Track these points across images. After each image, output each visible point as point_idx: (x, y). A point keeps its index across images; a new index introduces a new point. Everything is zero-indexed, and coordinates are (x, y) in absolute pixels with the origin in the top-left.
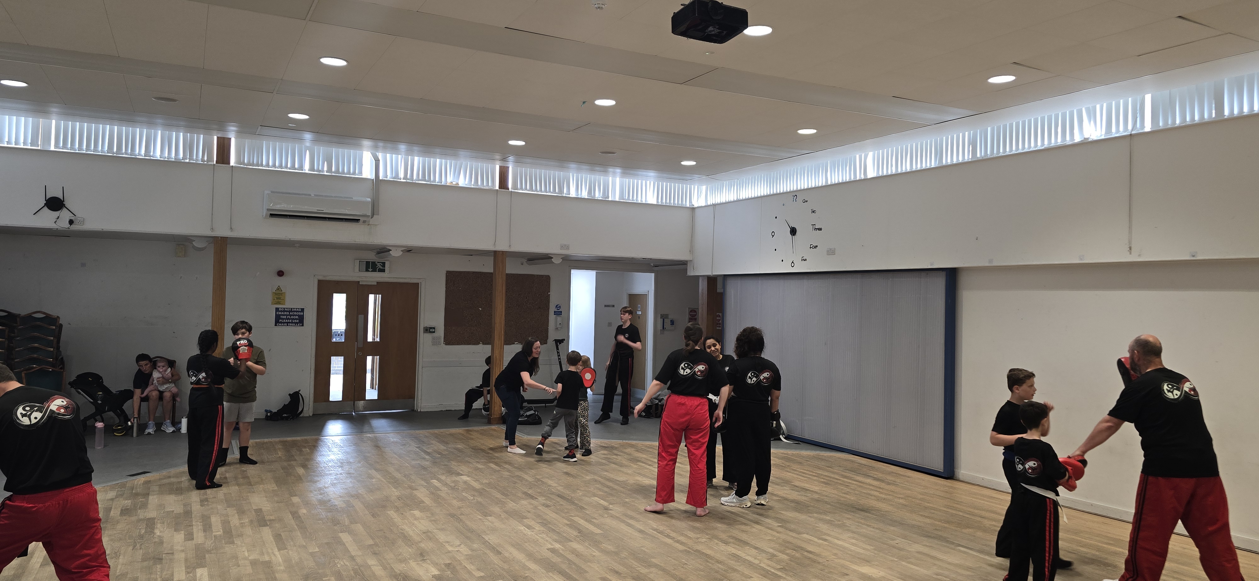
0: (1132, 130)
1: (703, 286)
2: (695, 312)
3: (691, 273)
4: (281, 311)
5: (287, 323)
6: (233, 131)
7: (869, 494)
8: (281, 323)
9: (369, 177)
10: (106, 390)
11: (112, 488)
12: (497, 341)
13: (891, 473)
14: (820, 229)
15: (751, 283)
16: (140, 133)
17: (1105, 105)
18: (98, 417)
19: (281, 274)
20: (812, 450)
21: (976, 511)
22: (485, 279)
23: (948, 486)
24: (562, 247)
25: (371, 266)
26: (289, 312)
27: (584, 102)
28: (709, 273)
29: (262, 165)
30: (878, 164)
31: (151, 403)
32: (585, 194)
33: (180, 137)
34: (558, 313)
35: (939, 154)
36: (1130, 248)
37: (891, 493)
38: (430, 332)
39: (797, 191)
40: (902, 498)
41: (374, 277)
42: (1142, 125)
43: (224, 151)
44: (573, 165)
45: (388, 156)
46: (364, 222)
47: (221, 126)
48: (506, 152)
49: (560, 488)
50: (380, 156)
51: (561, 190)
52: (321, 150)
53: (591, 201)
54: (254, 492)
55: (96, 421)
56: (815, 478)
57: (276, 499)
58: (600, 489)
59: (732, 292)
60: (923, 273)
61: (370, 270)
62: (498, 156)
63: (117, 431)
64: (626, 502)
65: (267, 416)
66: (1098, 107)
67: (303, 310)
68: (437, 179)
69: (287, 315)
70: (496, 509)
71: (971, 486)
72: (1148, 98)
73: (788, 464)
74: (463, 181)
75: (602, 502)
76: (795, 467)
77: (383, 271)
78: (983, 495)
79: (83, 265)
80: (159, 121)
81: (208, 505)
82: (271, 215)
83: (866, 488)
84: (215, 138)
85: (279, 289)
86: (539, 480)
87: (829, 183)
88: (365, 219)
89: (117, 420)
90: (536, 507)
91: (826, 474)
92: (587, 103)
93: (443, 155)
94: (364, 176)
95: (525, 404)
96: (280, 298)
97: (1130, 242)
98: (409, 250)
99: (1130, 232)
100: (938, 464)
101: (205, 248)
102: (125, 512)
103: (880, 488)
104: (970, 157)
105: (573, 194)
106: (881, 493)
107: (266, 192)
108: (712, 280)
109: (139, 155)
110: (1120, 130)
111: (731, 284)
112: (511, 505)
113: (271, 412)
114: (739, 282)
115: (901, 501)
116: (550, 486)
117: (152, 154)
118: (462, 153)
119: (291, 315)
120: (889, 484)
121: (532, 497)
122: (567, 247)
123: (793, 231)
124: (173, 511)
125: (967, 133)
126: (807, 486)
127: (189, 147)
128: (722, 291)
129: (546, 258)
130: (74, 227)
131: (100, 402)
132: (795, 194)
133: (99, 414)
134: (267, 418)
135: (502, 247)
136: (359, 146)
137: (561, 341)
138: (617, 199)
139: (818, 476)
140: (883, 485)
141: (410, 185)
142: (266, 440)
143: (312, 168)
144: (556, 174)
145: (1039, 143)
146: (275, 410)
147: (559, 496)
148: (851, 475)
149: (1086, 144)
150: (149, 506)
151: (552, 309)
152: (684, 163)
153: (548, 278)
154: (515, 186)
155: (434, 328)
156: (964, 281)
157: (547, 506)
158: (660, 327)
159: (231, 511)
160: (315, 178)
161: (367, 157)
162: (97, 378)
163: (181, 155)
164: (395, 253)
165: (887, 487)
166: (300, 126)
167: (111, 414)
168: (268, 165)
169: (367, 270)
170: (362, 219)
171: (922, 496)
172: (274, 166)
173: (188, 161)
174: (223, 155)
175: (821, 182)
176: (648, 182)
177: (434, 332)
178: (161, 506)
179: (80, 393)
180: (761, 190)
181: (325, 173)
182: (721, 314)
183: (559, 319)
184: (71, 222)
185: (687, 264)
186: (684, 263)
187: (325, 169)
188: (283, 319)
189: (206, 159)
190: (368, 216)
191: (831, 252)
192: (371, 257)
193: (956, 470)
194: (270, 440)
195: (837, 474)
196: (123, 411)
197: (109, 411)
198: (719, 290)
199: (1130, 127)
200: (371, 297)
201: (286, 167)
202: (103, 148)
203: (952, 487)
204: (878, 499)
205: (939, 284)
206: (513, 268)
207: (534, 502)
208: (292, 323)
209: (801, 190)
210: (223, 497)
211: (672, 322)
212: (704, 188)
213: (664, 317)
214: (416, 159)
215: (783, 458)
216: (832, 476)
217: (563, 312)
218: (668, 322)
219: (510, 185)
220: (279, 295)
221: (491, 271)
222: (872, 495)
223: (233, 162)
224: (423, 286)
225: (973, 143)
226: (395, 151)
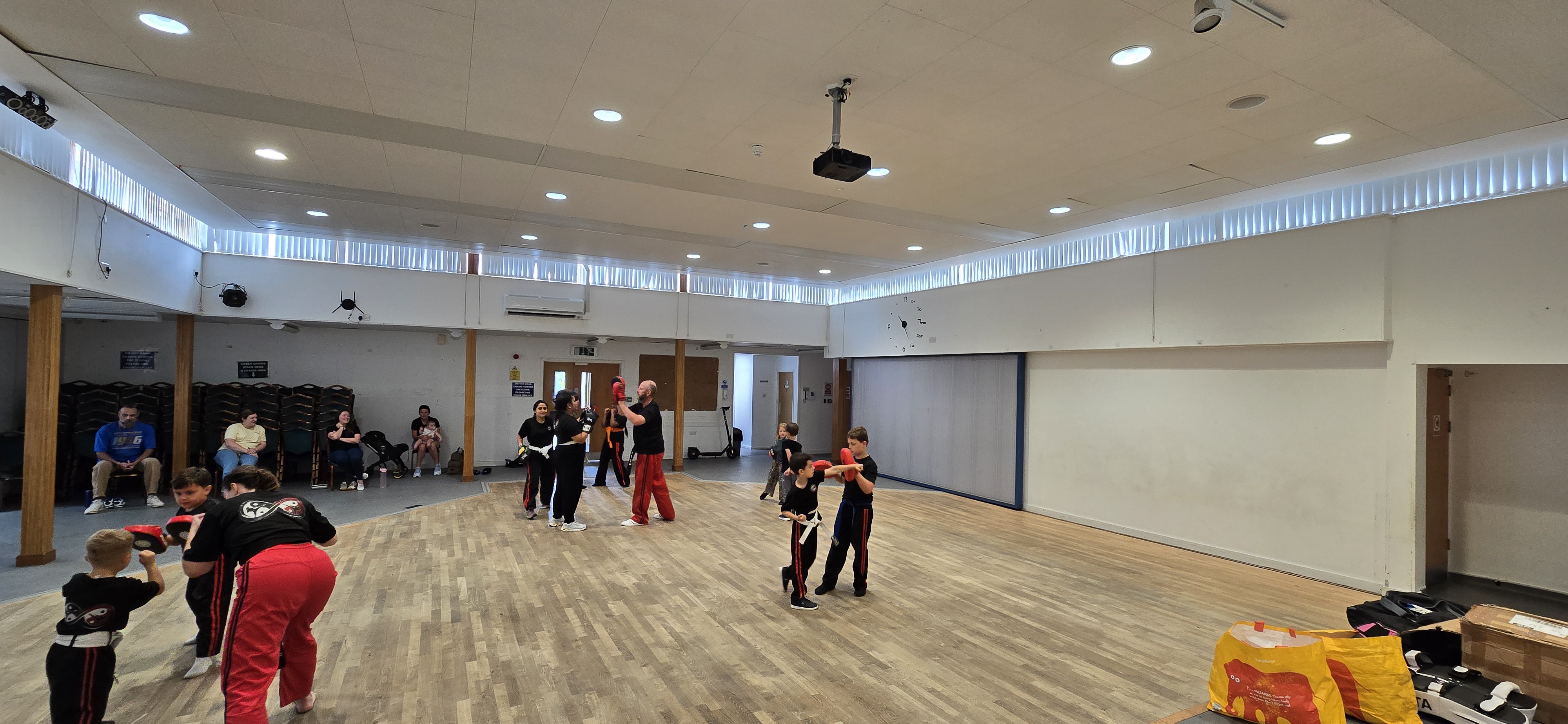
0: (1155, 250)
1: (836, 366)
2: (830, 386)
3: (827, 356)
4: (517, 385)
5: (521, 394)
6: (481, 249)
7: (960, 522)
8: (517, 394)
9: (582, 283)
10: (388, 444)
11: (393, 517)
12: (678, 408)
13: (976, 506)
14: (925, 323)
15: (872, 364)
16: (411, 251)
17: (1135, 230)
18: (382, 465)
19: (516, 357)
20: (916, 489)
21: (1038, 534)
22: (669, 361)
23: (1018, 516)
24: (728, 336)
25: (584, 351)
26: (523, 386)
27: (745, 226)
28: (841, 356)
29: (502, 275)
30: (968, 275)
31: (420, 453)
32: (745, 296)
33: (442, 254)
34: (725, 387)
35: (1013, 267)
36: (1154, 337)
37: (975, 521)
38: (628, 401)
39: (907, 293)
40: (984, 525)
41: (585, 360)
42: (1163, 246)
43: (474, 264)
44: (736, 274)
45: (597, 267)
46: (579, 317)
47: (472, 245)
48: (685, 264)
49: (727, 519)
50: (590, 267)
51: (727, 293)
52: (547, 263)
53: (750, 300)
54: (499, 521)
55: (381, 467)
56: (919, 510)
57: (515, 526)
58: (758, 520)
59: (859, 373)
60: (1001, 356)
61: (583, 354)
62: (679, 267)
63: (396, 474)
64: (778, 529)
65: (507, 463)
66: (1130, 231)
67: (533, 384)
68: (633, 285)
69: (521, 388)
70: (680, 535)
71: (1034, 515)
72: (1167, 225)
73: (900, 500)
74: (652, 286)
75: (759, 529)
76: (904, 502)
77: (593, 354)
78: (1044, 522)
79: (370, 350)
80: (426, 242)
81: (464, 530)
82: (509, 312)
83: (956, 517)
84: (467, 254)
85: (515, 368)
86: (712, 513)
87: (931, 288)
88: (578, 315)
89: (396, 467)
90: (710, 533)
91: (928, 507)
92: (748, 226)
93: (637, 267)
94: (578, 283)
95: (700, 456)
96: (515, 376)
97: (1153, 333)
98: (612, 339)
99: (1153, 325)
100: (1011, 500)
101: (458, 338)
102: (403, 535)
103: (968, 517)
104: (1036, 269)
105: (736, 295)
106: (969, 521)
107: (505, 295)
108: (843, 362)
109: (411, 267)
110: (1145, 249)
111: (857, 364)
112: (691, 531)
113: (510, 461)
114: (863, 362)
115: (983, 527)
116: (720, 517)
117: (420, 267)
118: (652, 264)
119: (524, 388)
120: (974, 514)
121: (707, 526)
122: (732, 336)
123: (904, 324)
124: (439, 535)
125: (1033, 251)
126: (913, 516)
127: (449, 262)
128: (850, 370)
129: (715, 344)
130: (362, 322)
131: (383, 453)
132: (905, 296)
133: (382, 461)
134: (507, 465)
135: (682, 336)
136: (575, 261)
137: (727, 408)
138: (770, 299)
139: (923, 509)
140: (970, 515)
141: (613, 289)
142: (507, 482)
143: (539, 277)
144: (722, 280)
145: (1087, 259)
146: (513, 460)
147: (727, 525)
148: (946, 508)
149: (1121, 259)
150: (421, 531)
151: (720, 384)
152: (822, 272)
153: (717, 359)
154: (692, 289)
155: (631, 398)
156: (1031, 362)
157: (718, 532)
158: (803, 397)
159: (482, 535)
160: (543, 284)
161: (580, 267)
162: (381, 436)
163: (442, 268)
164: (601, 341)
165: (973, 517)
166: (530, 245)
167: (391, 461)
168: (506, 275)
169: (580, 354)
170: (577, 315)
171: (998, 523)
172: (511, 275)
173: (447, 272)
174: (473, 269)
175: (925, 287)
176: (794, 286)
177: (631, 401)
178: (430, 531)
179: (368, 446)
180: (880, 292)
181: (549, 281)
182: (849, 388)
183: (725, 391)
184: (360, 318)
185: (823, 349)
186: (822, 348)
187: (549, 277)
188: (518, 391)
189: (460, 270)
190: (582, 313)
191: (933, 340)
192: (584, 344)
193: (1024, 504)
194: (510, 482)
195: (936, 507)
196: (400, 460)
197: (389, 460)
198: (848, 369)
199: (1154, 247)
200: (584, 374)
201: (520, 276)
202: (384, 261)
203: (1021, 516)
204: (967, 526)
205: (1014, 363)
206: (690, 353)
207: (708, 529)
208: (525, 394)
209: (910, 293)
210: (475, 524)
211: (812, 394)
212: (837, 290)
213: (806, 390)
214: (617, 269)
215: (896, 496)
216: (932, 509)
217: (728, 386)
218: (809, 393)
219: (688, 289)
220: (515, 373)
221: (674, 354)
222: (962, 523)
223: (480, 272)
224: (622, 365)
225: (1038, 258)
226: (602, 263)
